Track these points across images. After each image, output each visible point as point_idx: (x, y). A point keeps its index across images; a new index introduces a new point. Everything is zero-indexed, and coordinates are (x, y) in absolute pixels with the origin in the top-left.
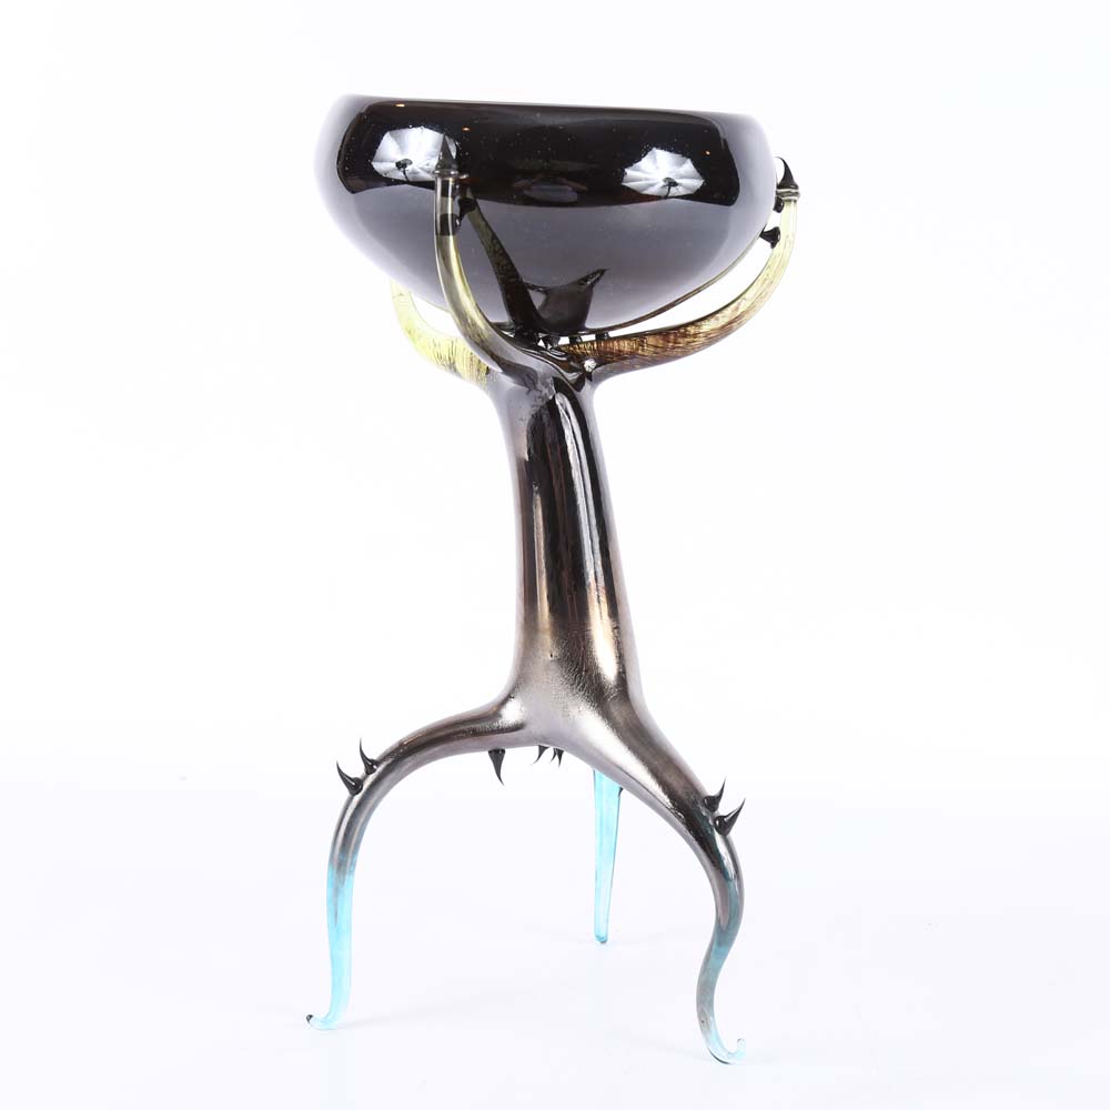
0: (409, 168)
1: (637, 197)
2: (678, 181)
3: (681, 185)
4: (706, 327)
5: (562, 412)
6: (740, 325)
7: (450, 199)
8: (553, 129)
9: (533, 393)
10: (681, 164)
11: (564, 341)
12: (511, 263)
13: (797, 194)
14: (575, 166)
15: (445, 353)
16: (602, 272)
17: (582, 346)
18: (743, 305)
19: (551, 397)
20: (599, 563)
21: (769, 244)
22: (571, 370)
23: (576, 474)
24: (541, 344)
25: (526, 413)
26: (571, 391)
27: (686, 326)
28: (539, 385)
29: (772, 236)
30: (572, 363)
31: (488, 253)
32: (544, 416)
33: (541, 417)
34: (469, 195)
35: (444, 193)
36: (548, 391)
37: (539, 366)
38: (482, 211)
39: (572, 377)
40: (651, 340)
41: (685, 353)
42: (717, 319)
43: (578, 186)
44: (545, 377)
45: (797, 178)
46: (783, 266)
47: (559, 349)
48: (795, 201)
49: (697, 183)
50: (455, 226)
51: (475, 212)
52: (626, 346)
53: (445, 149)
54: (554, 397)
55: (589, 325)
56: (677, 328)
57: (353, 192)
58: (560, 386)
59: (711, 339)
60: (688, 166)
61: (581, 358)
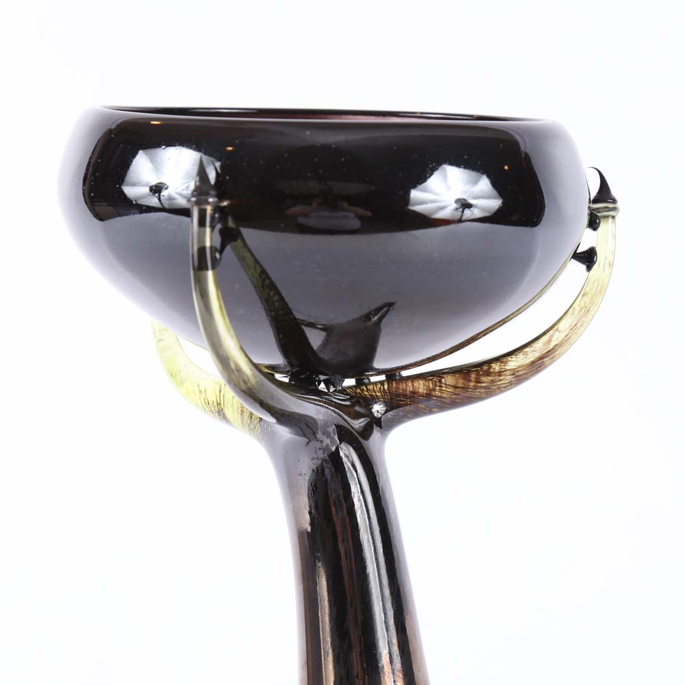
0: (164, 193)
1: (426, 221)
2: (472, 201)
3: (476, 206)
4: (513, 363)
5: (347, 465)
6: (553, 360)
7: (208, 230)
8: (326, 148)
9: (314, 444)
10: (476, 182)
11: (349, 382)
12: (282, 299)
13: (614, 209)
14: (355, 188)
15: (212, 398)
16: (391, 305)
17: (371, 387)
18: (557, 337)
19: (333, 449)
20: (395, 641)
21: (583, 267)
22: (357, 416)
23: (365, 537)
24: (322, 386)
25: (306, 467)
26: (358, 441)
27: (490, 362)
28: (319, 435)
29: (588, 258)
30: (357, 408)
31: (255, 287)
32: (327, 472)
33: (323, 470)
34: (231, 224)
35: (202, 223)
36: (330, 441)
37: (319, 413)
38: (248, 241)
39: (358, 424)
40: (449, 380)
41: (490, 392)
42: (526, 354)
43: (361, 211)
44: (326, 425)
45: (614, 191)
46: (602, 291)
47: (343, 391)
48: (613, 217)
49: (495, 203)
50: (214, 260)
51: (239, 241)
52: (421, 386)
53: (202, 173)
54: (337, 449)
55: (378, 364)
56: (480, 365)
57: (101, 219)
58: (345, 435)
59: (520, 377)
60: (484, 184)
61: (368, 402)
